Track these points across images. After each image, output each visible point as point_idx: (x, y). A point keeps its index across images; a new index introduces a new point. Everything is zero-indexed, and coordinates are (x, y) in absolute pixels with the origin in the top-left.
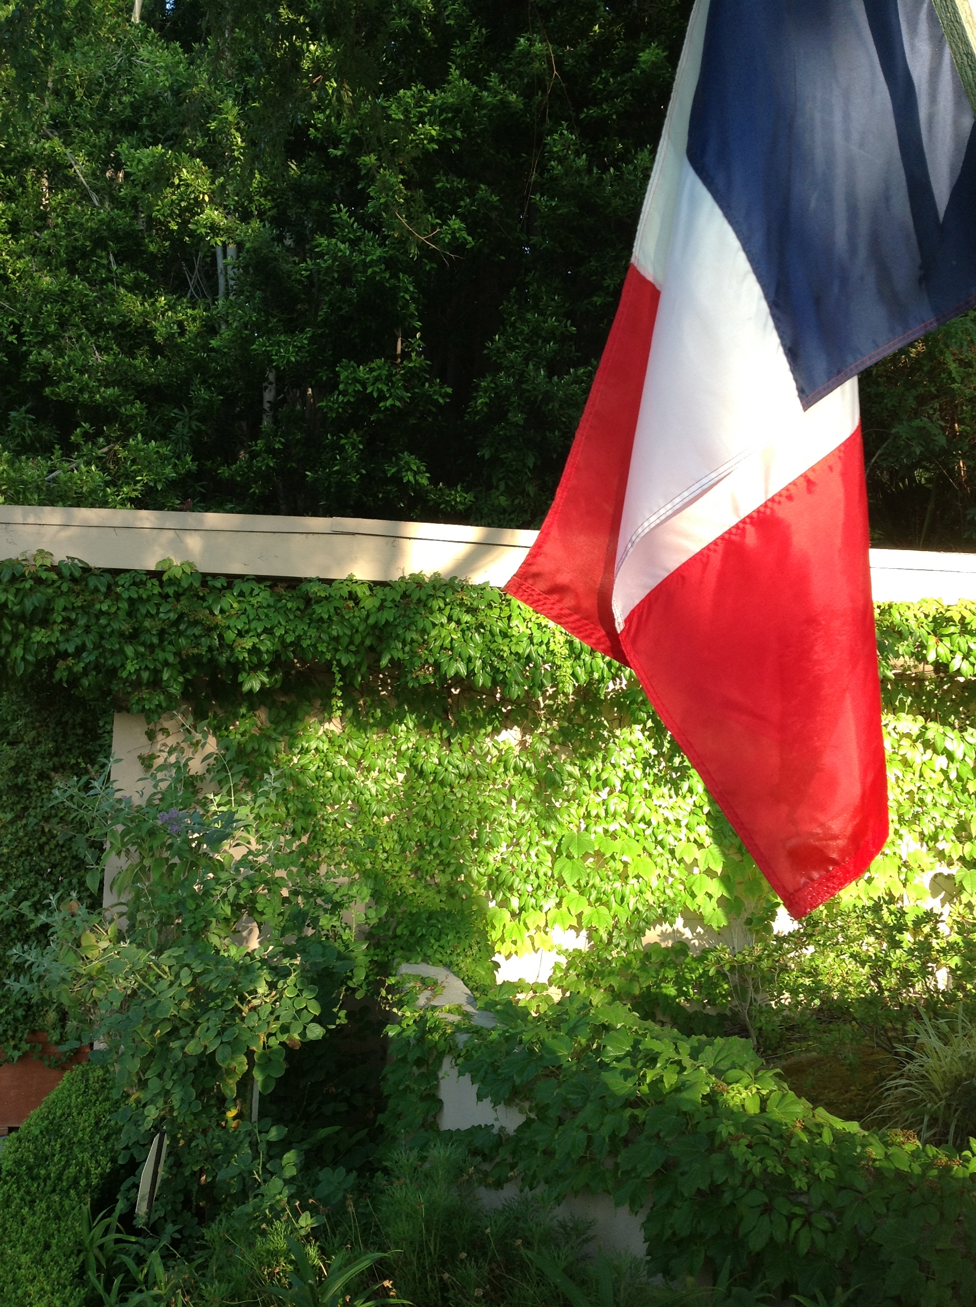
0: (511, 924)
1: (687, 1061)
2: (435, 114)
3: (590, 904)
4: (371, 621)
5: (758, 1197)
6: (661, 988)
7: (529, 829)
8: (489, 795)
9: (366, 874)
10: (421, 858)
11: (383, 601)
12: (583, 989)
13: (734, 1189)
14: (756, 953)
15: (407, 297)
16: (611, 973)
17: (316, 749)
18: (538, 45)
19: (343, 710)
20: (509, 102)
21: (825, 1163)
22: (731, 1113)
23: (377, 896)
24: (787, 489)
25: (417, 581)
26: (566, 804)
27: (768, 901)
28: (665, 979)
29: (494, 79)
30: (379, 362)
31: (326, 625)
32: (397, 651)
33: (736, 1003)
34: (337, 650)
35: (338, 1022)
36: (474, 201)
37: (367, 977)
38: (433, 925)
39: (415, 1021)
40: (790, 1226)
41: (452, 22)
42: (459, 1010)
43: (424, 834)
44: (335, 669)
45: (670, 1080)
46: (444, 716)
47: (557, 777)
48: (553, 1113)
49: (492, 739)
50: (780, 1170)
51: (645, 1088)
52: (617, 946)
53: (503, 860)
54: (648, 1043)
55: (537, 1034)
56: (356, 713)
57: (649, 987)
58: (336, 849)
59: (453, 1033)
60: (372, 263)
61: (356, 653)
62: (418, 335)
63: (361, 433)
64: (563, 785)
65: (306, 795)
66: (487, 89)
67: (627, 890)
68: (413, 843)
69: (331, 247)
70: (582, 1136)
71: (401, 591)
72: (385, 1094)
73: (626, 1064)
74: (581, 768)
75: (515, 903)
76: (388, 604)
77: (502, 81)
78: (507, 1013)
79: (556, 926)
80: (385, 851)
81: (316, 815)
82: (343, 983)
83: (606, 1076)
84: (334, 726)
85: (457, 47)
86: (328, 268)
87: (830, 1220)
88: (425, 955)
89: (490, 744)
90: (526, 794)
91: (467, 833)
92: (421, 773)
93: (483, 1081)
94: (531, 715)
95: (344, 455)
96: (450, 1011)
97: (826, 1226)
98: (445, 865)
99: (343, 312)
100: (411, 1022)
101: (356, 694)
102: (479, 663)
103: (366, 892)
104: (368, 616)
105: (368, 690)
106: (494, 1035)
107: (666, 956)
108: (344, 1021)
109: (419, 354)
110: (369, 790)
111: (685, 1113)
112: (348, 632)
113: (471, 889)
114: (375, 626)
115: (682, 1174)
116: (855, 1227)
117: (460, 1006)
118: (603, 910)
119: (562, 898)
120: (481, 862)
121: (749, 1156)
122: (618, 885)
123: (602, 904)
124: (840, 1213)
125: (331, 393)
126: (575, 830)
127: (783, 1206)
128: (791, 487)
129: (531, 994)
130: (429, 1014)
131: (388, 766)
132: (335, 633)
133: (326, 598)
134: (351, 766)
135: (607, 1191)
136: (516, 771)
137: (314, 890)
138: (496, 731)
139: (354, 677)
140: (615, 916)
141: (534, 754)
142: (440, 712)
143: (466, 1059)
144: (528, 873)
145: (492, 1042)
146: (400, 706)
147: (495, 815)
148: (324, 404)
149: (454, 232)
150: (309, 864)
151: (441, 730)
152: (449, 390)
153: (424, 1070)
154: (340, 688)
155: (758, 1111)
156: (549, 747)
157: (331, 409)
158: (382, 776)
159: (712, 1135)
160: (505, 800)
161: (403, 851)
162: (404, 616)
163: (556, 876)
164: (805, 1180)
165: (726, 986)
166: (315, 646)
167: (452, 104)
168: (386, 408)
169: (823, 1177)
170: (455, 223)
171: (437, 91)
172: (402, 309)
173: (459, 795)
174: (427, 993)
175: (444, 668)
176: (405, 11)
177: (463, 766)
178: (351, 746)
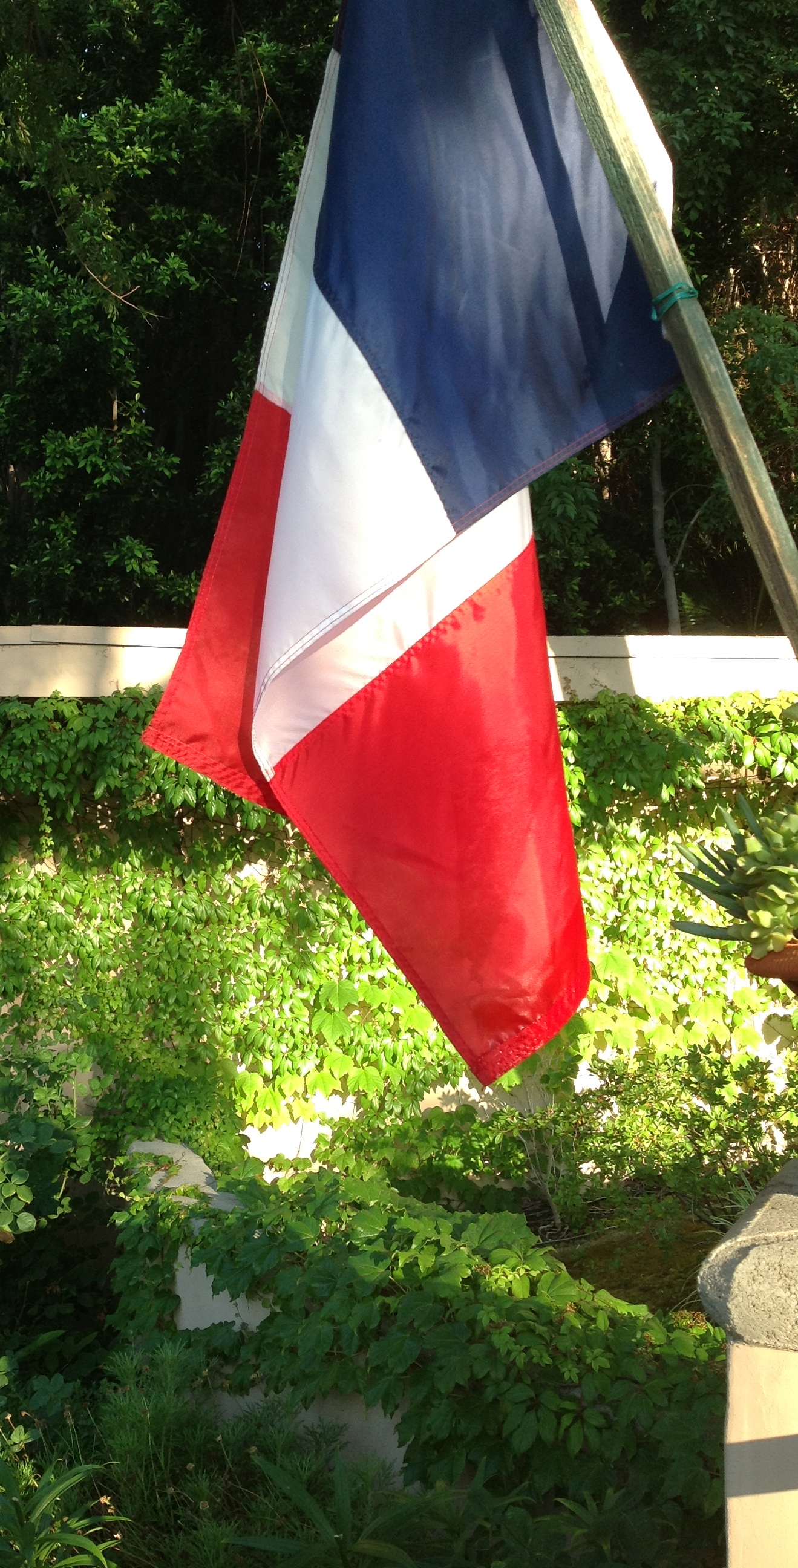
0: (264, 1091)
1: (446, 1240)
2: (144, 133)
3: (356, 1065)
4: (82, 745)
5: (523, 1392)
6: (444, 1160)
7: (282, 979)
8: (232, 941)
9: (91, 1039)
10: (155, 1017)
11: (95, 720)
12: (352, 1164)
13: (497, 1383)
14: (551, 1116)
15: (122, 352)
16: (385, 1144)
17: (27, 896)
18: (265, 46)
19: (56, 850)
20: (234, 115)
21: (598, 1351)
22: (494, 1298)
23: (103, 1063)
24: (452, 616)
25: (134, 697)
26: (324, 948)
27: (568, 1054)
28: (449, 1150)
29: (213, 88)
30: (90, 431)
31: (28, 752)
32: (115, 779)
33: (534, 1174)
34: (43, 780)
35: (60, 1211)
36: (197, 233)
37: (93, 1158)
38: (169, 1096)
39: (146, 1207)
40: (559, 1423)
41: (161, 22)
42: (195, 1191)
43: (157, 990)
44: (42, 802)
45: (426, 1262)
46: (175, 851)
47: (311, 917)
48: (297, 1305)
49: (233, 875)
50: (547, 1360)
51: (399, 1273)
52: (391, 1112)
53: (252, 1017)
54: (405, 1222)
55: (279, 1216)
56: (72, 852)
57: (430, 1159)
58: (54, 1011)
59: (188, 1219)
60: (78, 315)
61: (65, 783)
62: (137, 396)
63: (74, 516)
64: (319, 926)
65: (17, 949)
66: (207, 100)
67: (400, 1047)
68: (145, 1001)
69: (29, 298)
70: (327, 1328)
71: (115, 708)
72: (116, 1291)
73: (379, 1247)
74: (339, 905)
75: (268, 1067)
76: (101, 724)
77: (224, 90)
78: (251, 1194)
79: (317, 1091)
80: (112, 1011)
81: (29, 972)
82: (66, 1166)
83: (355, 1261)
84: (47, 868)
85: (168, 51)
86: (26, 322)
87: (605, 1415)
88: (159, 1130)
89: (231, 882)
90: (276, 939)
91: (208, 987)
92: (151, 919)
93: (219, 1271)
94: (278, 846)
95: (54, 543)
96: (185, 1194)
97: (600, 1421)
98: (184, 1025)
99: (45, 374)
100: (141, 1208)
101: (72, 830)
102: (210, 789)
103: (87, 1059)
104: (78, 739)
105: (84, 823)
106: (232, 1219)
107: (449, 1123)
108: (68, 1210)
109: (139, 419)
110: (90, 941)
111: (444, 1300)
112: (56, 759)
113: (215, 1052)
114: (86, 750)
115: (440, 1368)
116: (633, 1421)
117: (196, 1188)
118: (372, 1071)
119: (323, 1059)
120: (225, 1020)
121: (512, 1346)
122: (388, 1041)
123: (371, 1064)
124: (616, 1405)
125: (36, 470)
126: (336, 978)
127: (552, 1402)
128: (457, 614)
129: (292, 1171)
130: (161, 1199)
131: (112, 912)
132: (40, 761)
133: (28, 720)
134: (68, 913)
135: (359, 1392)
136: (263, 912)
137: (29, 1060)
138: (238, 866)
139: (65, 811)
140: (386, 1078)
141: (283, 891)
142: (170, 846)
143: (202, 1247)
144: (282, 1030)
145: (229, 1227)
146: (123, 841)
147: (239, 965)
148: (29, 483)
149: (173, 273)
150: (24, 1029)
151: (172, 867)
152: (176, 460)
153: (157, 1262)
154: (49, 824)
155: (527, 1295)
156: (301, 882)
157: (38, 489)
158: (106, 924)
159: (472, 1323)
160: (250, 946)
161: (134, 1010)
162: (120, 737)
163: (314, 1033)
164: (575, 1371)
165: (521, 1156)
166: (17, 777)
167: (165, 120)
168: (103, 486)
169: (595, 1367)
170: (174, 261)
171: (147, 106)
172: (116, 366)
173: (197, 943)
174: (161, 1174)
175: (170, 796)
176: (105, 12)
177: (199, 909)
178: (69, 890)
